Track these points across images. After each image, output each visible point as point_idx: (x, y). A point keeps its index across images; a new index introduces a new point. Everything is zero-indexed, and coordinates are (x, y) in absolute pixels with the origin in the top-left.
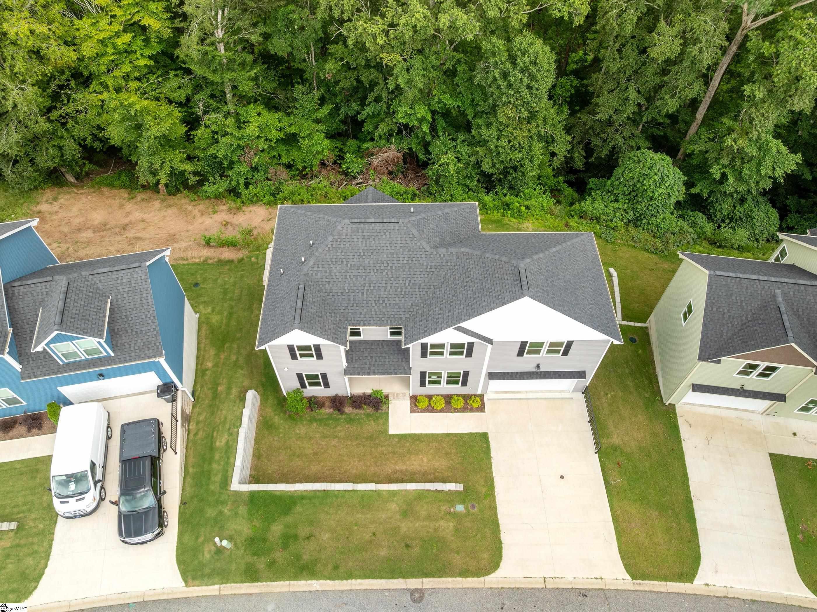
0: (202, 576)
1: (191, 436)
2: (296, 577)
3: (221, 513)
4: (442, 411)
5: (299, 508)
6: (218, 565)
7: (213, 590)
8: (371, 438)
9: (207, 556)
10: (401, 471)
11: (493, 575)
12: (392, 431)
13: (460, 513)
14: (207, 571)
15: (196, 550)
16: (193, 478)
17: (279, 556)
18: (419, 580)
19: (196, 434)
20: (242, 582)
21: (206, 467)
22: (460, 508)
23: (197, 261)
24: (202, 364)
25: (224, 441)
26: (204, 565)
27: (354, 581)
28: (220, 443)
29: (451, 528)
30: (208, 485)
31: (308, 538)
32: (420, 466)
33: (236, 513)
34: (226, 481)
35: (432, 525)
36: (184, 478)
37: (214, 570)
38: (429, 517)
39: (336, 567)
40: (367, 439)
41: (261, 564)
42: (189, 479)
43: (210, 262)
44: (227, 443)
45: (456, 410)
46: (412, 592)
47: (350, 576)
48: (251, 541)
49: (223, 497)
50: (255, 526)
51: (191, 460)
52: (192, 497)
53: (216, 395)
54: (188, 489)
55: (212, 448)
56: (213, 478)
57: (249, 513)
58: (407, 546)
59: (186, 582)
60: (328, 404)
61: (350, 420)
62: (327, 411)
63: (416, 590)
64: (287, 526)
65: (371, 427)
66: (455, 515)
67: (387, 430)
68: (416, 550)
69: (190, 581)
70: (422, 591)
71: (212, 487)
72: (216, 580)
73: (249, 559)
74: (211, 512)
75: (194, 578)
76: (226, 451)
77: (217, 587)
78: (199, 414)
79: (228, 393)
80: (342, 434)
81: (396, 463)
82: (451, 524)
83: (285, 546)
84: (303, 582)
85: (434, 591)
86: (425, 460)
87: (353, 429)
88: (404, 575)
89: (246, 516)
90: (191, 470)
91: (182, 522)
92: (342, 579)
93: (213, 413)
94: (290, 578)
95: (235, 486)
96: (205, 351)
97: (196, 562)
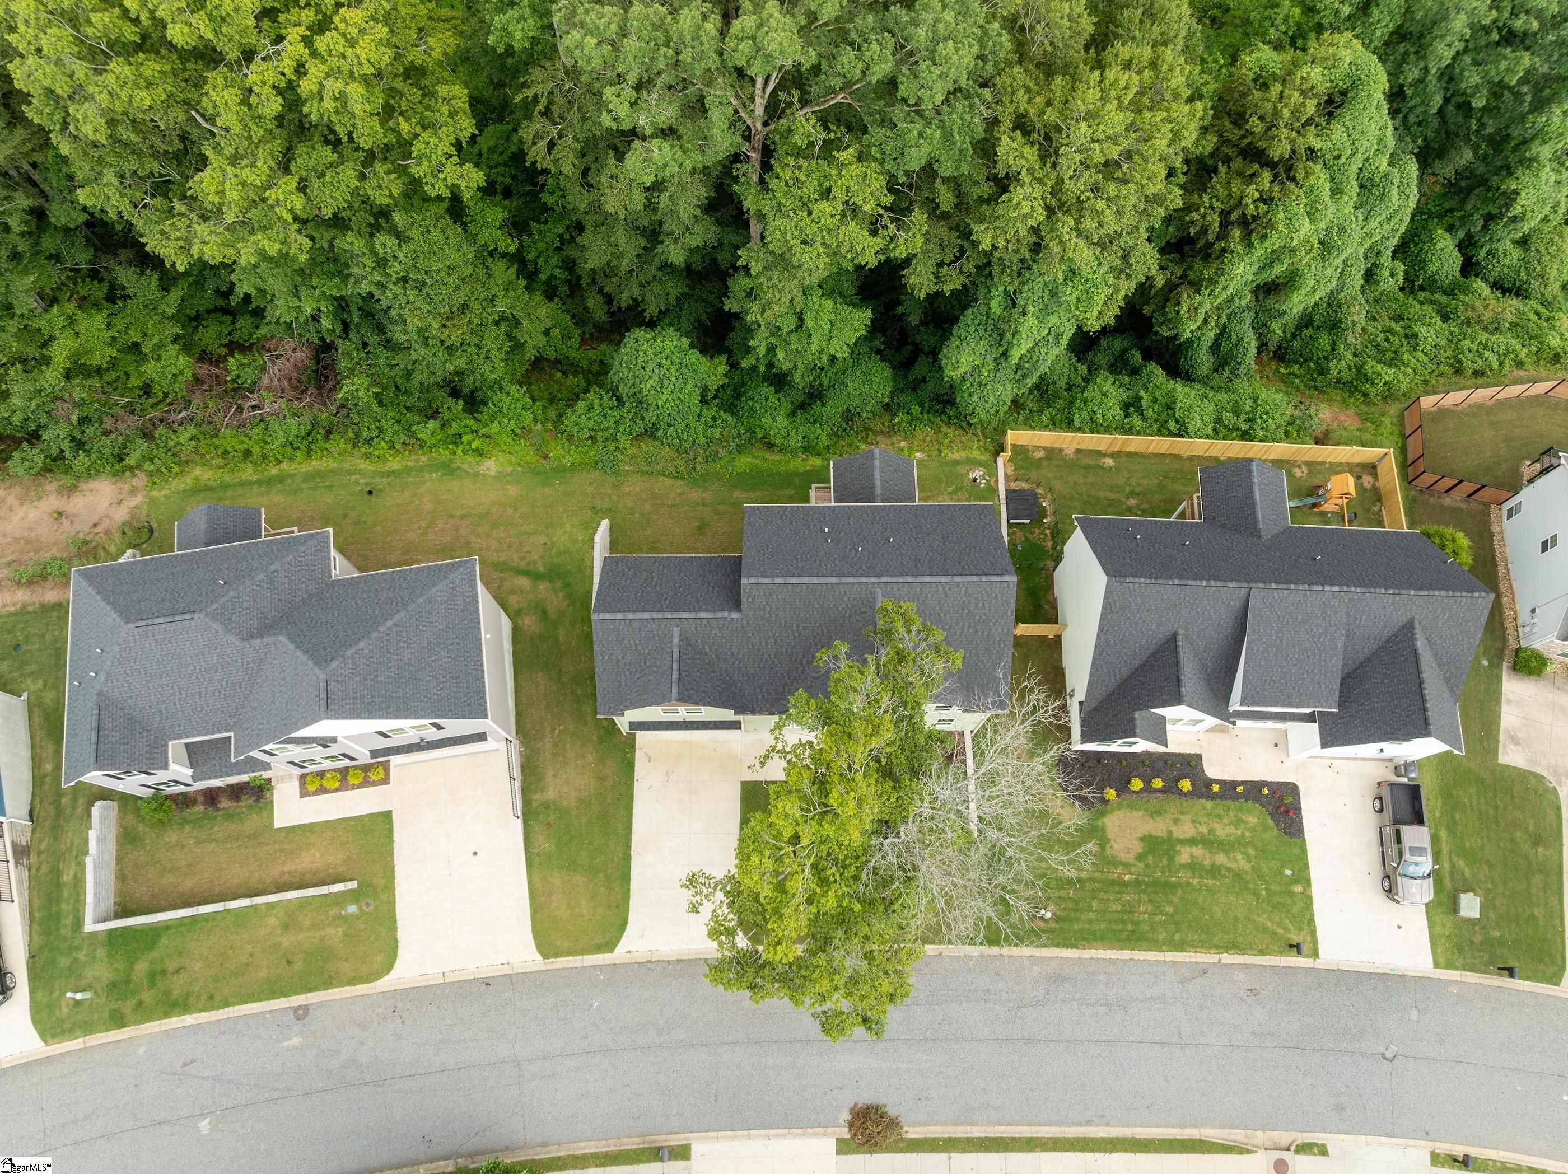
0: (63, 1032)
1: (33, 871)
2: (167, 1015)
3: (76, 960)
4: (336, 790)
5: (164, 941)
6: (79, 1017)
7: (76, 1044)
8: (253, 836)
9: (65, 1010)
10: (289, 873)
11: (386, 978)
12: (278, 824)
13: (352, 915)
14: (67, 1026)
15: (52, 1006)
16: (40, 925)
17: (148, 996)
18: (303, 996)
19: (38, 869)
20: (108, 1030)
21: (54, 909)
22: (352, 909)
23: (12, 609)
24: (39, 767)
25: (72, 873)
26: (63, 1021)
27: (231, 1009)
28: (67, 877)
29: (340, 934)
30: (58, 929)
31: (178, 971)
32: (312, 862)
33: (94, 958)
34: (78, 922)
35: (317, 934)
36: (30, 926)
37: (74, 1024)
38: (314, 927)
39: (211, 997)
40: (249, 838)
41: (128, 1007)
42: (36, 927)
43: (31, 609)
44: (75, 876)
45: (354, 787)
46: (296, 1009)
47: (226, 1004)
48: (113, 985)
49: (77, 942)
50: (117, 969)
51: (37, 902)
52: (41, 948)
53: (59, 812)
54: (36, 938)
55: (58, 885)
56: (63, 922)
57: (109, 955)
58: (289, 962)
59: (45, 1041)
60: (201, 799)
61: (229, 817)
62: (199, 808)
63: (300, 1006)
64: (152, 962)
65: (253, 822)
66: (345, 919)
67: (272, 824)
68: (299, 966)
69: (49, 1039)
70: (306, 1008)
71: (63, 932)
72: (78, 1034)
73: (113, 1005)
74: (64, 962)
75: (53, 1036)
76: (75, 886)
77: (81, 1040)
78: (40, 841)
79: (74, 807)
80: (220, 836)
81: (284, 863)
82: (340, 930)
83: (152, 984)
84: (175, 1019)
85: (321, 1005)
86: (318, 854)
87: (233, 827)
88: (285, 995)
89: (105, 959)
90: (37, 915)
91: (31, 980)
92: (218, 1008)
93: (56, 838)
94: (160, 1018)
95: (90, 926)
96: (41, 747)
97: (54, 1019)
